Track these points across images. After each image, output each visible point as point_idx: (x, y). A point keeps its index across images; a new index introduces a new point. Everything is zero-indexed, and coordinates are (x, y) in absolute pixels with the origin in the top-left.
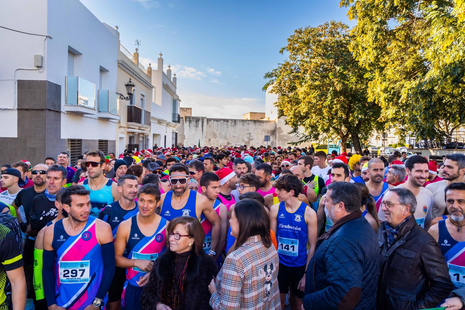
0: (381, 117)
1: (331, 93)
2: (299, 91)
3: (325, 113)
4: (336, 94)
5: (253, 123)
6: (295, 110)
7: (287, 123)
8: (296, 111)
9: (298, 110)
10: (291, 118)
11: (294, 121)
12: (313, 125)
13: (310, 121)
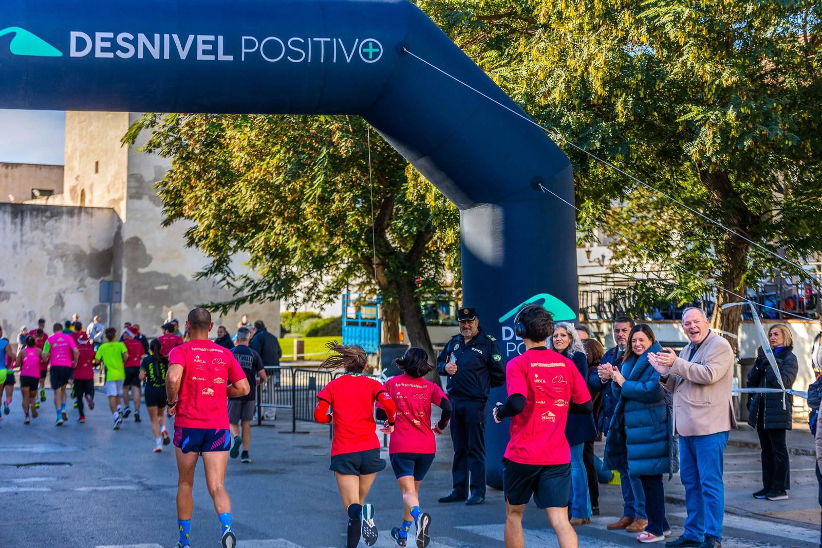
0: (435, 238)
1: (323, 162)
2: (233, 141)
3: (309, 216)
4: (337, 164)
5: (8, 218)
6: (221, 201)
7: (191, 242)
8: (224, 206)
9: (229, 200)
10: (209, 227)
11: (216, 236)
12: (277, 250)
13: (267, 241)
